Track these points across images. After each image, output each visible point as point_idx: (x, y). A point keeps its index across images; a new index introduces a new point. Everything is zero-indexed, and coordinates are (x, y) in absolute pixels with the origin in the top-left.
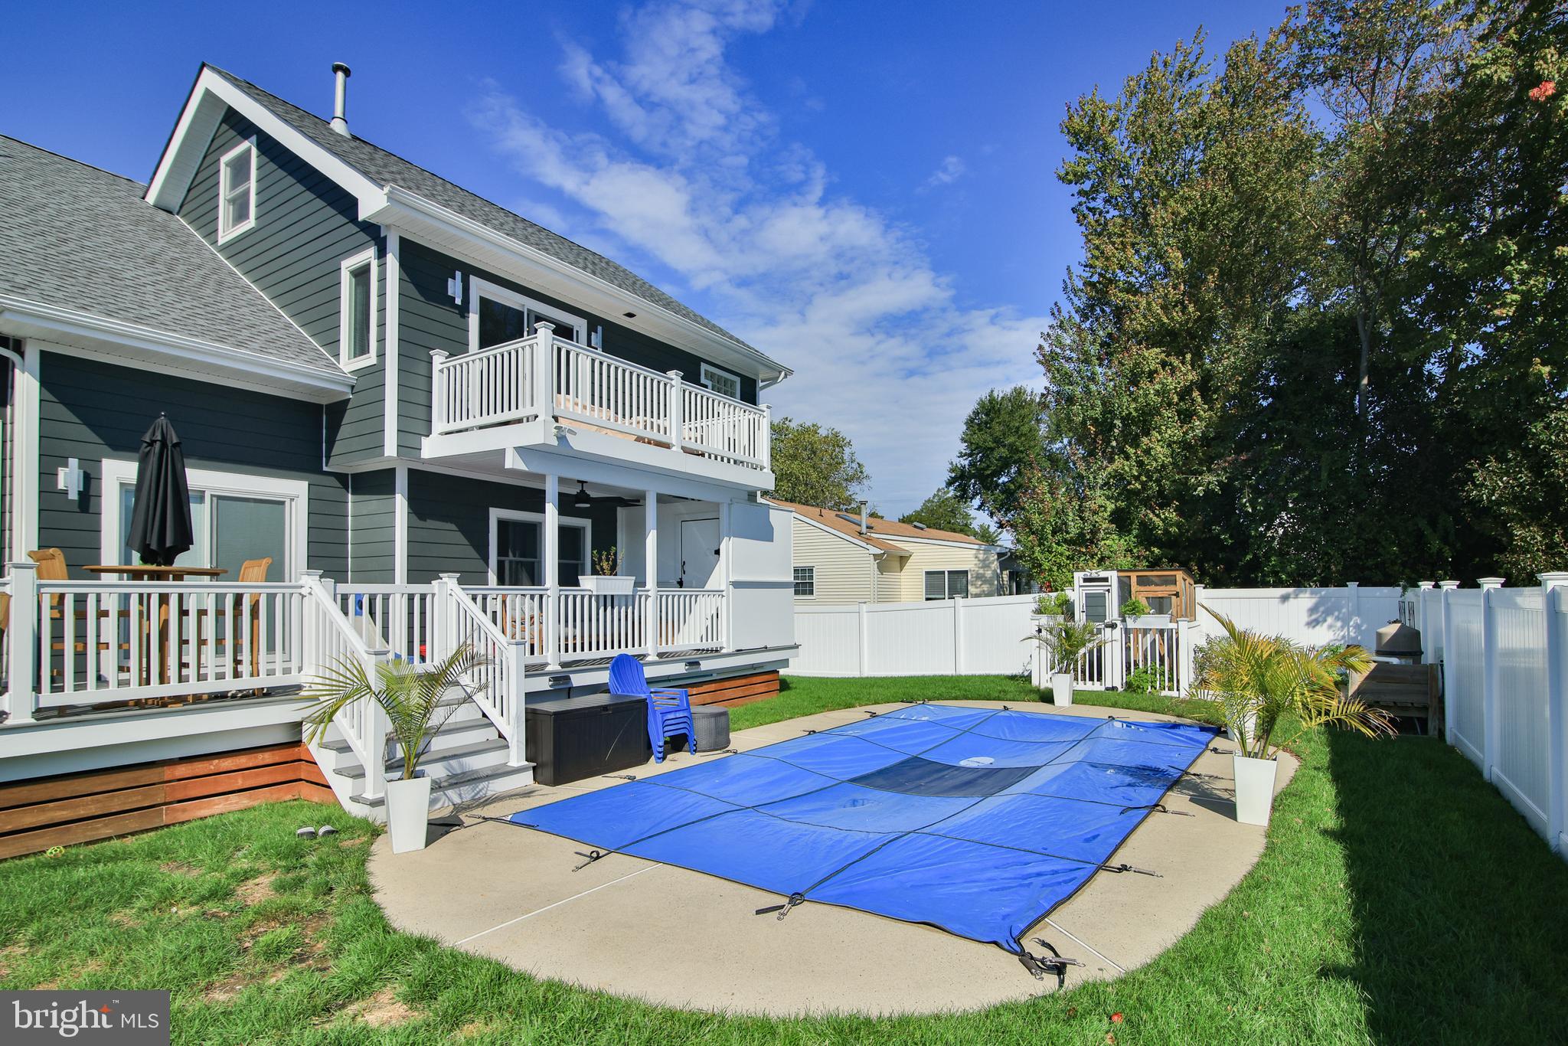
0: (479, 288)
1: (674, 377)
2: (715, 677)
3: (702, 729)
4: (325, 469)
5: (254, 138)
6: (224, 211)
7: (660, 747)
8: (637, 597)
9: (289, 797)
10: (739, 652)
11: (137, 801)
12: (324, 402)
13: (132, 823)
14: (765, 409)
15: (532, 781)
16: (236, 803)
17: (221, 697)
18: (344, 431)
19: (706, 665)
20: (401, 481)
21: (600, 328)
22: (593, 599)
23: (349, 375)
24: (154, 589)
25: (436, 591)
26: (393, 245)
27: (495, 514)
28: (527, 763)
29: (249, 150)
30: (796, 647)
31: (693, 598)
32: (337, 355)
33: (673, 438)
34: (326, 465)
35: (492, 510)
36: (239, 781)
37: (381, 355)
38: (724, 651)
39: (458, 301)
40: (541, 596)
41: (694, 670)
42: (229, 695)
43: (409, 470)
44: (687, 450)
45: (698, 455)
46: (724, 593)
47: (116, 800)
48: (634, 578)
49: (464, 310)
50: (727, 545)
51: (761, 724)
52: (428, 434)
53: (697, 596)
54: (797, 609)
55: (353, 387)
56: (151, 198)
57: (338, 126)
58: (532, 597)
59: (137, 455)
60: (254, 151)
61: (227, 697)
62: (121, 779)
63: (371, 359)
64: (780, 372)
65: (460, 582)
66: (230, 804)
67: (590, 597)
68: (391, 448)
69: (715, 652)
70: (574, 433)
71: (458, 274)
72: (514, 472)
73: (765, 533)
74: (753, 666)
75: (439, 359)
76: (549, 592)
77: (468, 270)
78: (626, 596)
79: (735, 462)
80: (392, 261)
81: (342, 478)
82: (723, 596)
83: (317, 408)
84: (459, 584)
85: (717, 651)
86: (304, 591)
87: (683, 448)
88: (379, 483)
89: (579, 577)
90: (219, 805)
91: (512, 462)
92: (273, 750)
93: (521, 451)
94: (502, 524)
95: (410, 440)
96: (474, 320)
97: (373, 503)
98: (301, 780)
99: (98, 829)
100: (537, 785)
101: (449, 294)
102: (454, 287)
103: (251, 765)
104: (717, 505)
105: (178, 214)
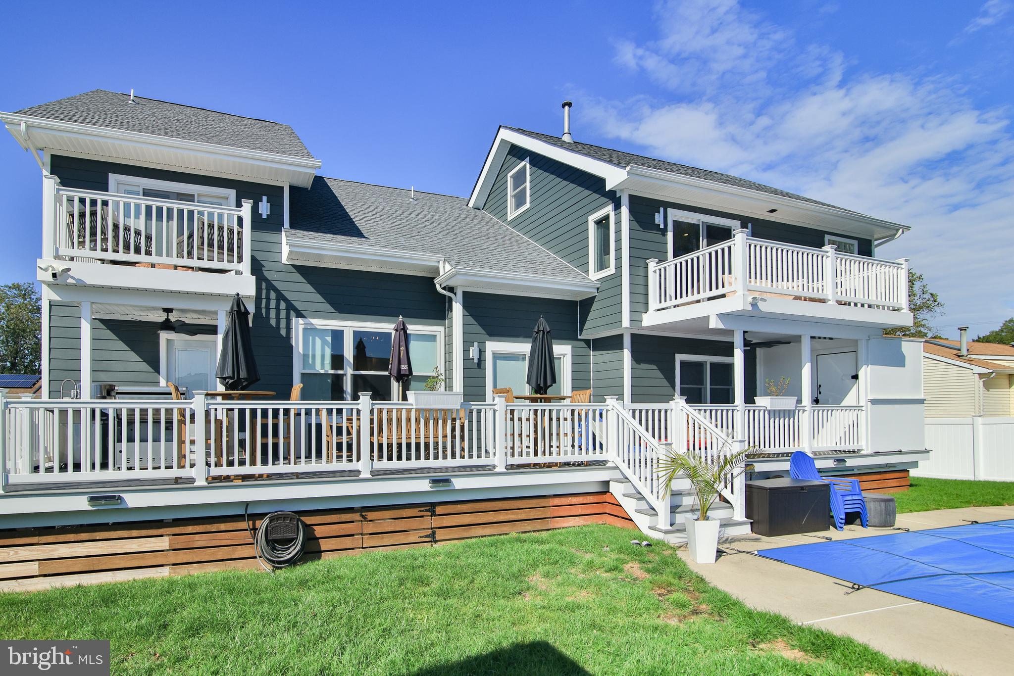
0: (674, 215)
1: (829, 250)
2: (856, 472)
3: (873, 510)
4: (579, 337)
5: (528, 159)
6: (510, 202)
7: (842, 519)
8: (797, 411)
9: (601, 522)
10: (877, 453)
11: (539, 515)
12: (578, 299)
13: (538, 525)
14: (903, 262)
15: (750, 532)
16: (579, 522)
17: (567, 464)
18: (592, 315)
19: (850, 462)
20: (627, 341)
21: (750, 225)
22: (766, 412)
23: (595, 282)
24: (540, 406)
25: (673, 407)
26: (625, 201)
27: (679, 358)
28: (746, 519)
29: (525, 166)
30: (927, 452)
31: (830, 412)
32: (587, 272)
33: (829, 293)
34: (580, 335)
35: (677, 355)
36: (580, 510)
37: (619, 267)
38: (863, 452)
39: (662, 226)
40: (733, 411)
41: (841, 465)
42: (571, 463)
43: (631, 334)
44: (840, 303)
45: (845, 304)
46: (863, 408)
47: (532, 513)
48: (797, 398)
49: (664, 232)
50: (864, 372)
51: (911, 511)
52: (646, 311)
53: (832, 410)
54: (927, 421)
55: (598, 289)
56: (471, 205)
57: (566, 138)
58: (705, 411)
59: (531, 340)
60: (528, 166)
61: (570, 465)
62: (534, 502)
63: (611, 270)
64: (897, 230)
65: (687, 401)
66: (576, 522)
67: (764, 411)
68: (626, 323)
69: (854, 453)
70: (763, 300)
71: (662, 209)
72: (716, 331)
73: (899, 361)
74: (887, 465)
75: (652, 265)
76: (738, 408)
77: (667, 205)
78: (789, 410)
79: (870, 306)
80: (625, 211)
81: (587, 342)
82: (862, 410)
83: (574, 303)
84: (687, 403)
85: (854, 452)
86: (609, 408)
87: (837, 301)
88: (613, 343)
89: (755, 398)
90: (572, 522)
91: (714, 323)
92: (594, 495)
93: (721, 316)
94: (683, 364)
95: (636, 316)
96: (670, 236)
97: (607, 356)
98: (606, 513)
99: (525, 526)
100: (754, 534)
101: (656, 223)
102: (659, 219)
103: (584, 502)
104: (856, 342)
105: (483, 209)
